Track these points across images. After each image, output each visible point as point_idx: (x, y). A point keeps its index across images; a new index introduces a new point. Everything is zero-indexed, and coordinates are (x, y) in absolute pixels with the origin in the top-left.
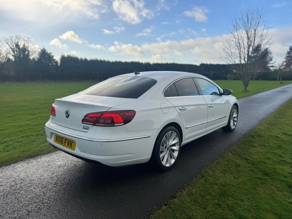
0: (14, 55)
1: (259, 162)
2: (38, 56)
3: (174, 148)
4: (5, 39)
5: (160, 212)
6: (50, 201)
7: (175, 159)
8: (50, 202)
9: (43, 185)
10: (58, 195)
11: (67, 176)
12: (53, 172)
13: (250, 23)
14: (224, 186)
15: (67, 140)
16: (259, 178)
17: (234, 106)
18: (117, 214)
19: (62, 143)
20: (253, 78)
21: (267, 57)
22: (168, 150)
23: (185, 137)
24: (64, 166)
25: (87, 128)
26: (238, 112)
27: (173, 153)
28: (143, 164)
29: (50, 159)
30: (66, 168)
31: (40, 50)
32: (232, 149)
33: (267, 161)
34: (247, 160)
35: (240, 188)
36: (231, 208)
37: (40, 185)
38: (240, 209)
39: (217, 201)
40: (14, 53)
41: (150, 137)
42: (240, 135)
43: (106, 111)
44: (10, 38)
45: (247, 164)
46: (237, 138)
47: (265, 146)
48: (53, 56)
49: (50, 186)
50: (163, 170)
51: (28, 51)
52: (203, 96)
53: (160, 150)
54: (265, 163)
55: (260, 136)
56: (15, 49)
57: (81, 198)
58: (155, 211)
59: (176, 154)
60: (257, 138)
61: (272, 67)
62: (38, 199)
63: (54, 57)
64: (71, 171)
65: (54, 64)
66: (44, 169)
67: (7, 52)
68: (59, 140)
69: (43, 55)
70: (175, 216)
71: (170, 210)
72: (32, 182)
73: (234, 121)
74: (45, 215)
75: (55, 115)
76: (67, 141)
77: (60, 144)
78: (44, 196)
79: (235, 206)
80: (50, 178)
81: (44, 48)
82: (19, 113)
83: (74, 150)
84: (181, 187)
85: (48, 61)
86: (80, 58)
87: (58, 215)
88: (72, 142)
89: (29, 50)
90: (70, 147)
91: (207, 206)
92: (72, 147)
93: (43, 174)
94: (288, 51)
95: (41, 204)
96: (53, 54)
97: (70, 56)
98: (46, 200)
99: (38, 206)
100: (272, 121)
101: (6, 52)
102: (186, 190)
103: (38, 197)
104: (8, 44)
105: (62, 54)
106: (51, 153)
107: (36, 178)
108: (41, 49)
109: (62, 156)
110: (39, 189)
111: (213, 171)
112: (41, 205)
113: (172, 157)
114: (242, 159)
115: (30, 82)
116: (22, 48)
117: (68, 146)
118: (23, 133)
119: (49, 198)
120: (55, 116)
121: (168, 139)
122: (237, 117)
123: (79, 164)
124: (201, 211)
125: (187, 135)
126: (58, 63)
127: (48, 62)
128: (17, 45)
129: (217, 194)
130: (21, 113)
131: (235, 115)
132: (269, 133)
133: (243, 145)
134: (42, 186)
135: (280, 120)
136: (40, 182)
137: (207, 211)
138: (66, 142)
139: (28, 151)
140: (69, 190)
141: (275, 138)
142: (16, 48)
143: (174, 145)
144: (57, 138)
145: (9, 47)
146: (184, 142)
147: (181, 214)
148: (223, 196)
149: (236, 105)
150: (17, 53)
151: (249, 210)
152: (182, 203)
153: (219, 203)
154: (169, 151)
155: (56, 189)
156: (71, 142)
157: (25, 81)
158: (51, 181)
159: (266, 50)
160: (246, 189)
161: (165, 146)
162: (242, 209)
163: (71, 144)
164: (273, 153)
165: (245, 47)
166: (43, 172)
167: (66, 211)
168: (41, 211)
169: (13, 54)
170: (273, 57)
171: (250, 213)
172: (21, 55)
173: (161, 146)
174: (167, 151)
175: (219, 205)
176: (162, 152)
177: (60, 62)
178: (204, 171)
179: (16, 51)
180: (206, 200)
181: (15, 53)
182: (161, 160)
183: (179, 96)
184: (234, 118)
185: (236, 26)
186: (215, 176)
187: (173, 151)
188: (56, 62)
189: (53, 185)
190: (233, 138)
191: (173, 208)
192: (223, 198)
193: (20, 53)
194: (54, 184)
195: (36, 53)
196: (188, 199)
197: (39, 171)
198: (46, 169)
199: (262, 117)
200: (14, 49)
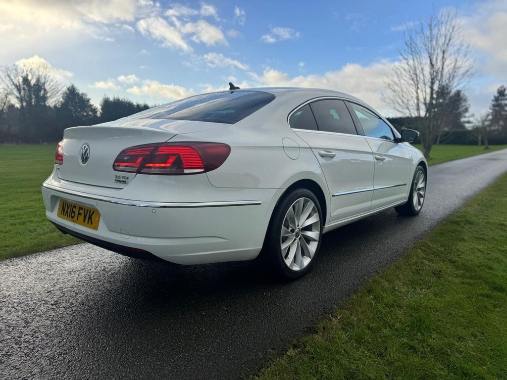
0: (20, 97)
1: (479, 267)
2: (61, 99)
3: (309, 234)
4: (4, 68)
5: (283, 361)
6: (35, 339)
7: (310, 257)
8: (34, 341)
9: (27, 305)
10: (56, 327)
11: (83, 289)
12: (54, 282)
13: (436, 38)
14: (417, 310)
15: (82, 209)
16: (487, 296)
17: (420, 166)
18: (185, 366)
19: (73, 217)
20: (436, 141)
21: (460, 106)
22: (297, 236)
23: (332, 215)
24: (81, 270)
25: (124, 180)
26: (425, 180)
27: (308, 245)
28: (245, 262)
29: (55, 260)
30: (84, 273)
31: (66, 89)
32: (421, 242)
33: (495, 266)
34: (454, 262)
35: (451, 314)
36: (441, 354)
37: (22, 306)
38: (460, 356)
39: (405, 340)
40: (20, 93)
41: (260, 204)
42: (432, 221)
43: (165, 141)
44: (13, 67)
45: (454, 269)
46: (427, 226)
47: (482, 239)
48: (89, 99)
49: (42, 307)
50: (288, 277)
51: (45, 90)
52: (365, 137)
53: (282, 234)
54: (490, 268)
55: (471, 223)
56: (23, 86)
57: (106, 332)
58: (270, 359)
59: (313, 247)
60: (464, 226)
61: (469, 122)
62: (9, 333)
63: (90, 101)
64: (94, 280)
65: (90, 113)
66: (38, 276)
67: (7, 90)
68: (67, 212)
69: (71, 96)
70: (317, 372)
71: (306, 358)
72: (4, 300)
73: (420, 196)
74: (16, 369)
75: (60, 162)
76: (82, 212)
77: (69, 220)
78: (24, 327)
79: (449, 351)
80: (46, 291)
81: (73, 86)
82: (19, 190)
83: (96, 228)
84: (326, 311)
85: (79, 107)
86: (135, 103)
87: (47, 368)
88: (94, 212)
89: (46, 88)
90: (88, 223)
91: (386, 349)
92: (91, 224)
93: (32, 285)
94: (495, 97)
95: (14, 345)
96: (89, 97)
97: (118, 100)
98: (26, 337)
99: (6, 349)
100: (486, 201)
101: (6, 92)
102: (337, 318)
103: (11, 330)
104: (9, 77)
105: (104, 96)
106: (60, 249)
107: (17, 292)
108: (68, 87)
109: (80, 254)
110: (16, 313)
111: (390, 281)
112: (12, 347)
113: (305, 253)
114: (444, 261)
115: (46, 144)
116: (34, 84)
117: (84, 221)
118: (16, 219)
119: (35, 332)
120: (62, 164)
121: (298, 213)
122: (424, 188)
123: (113, 267)
124: (375, 361)
125: (335, 211)
126: (96, 112)
127: (79, 110)
128: (26, 80)
129: (404, 326)
130: (22, 190)
131: (421, 185)
132: (486, 219)
133: (441, 238)
134: (25, 307)
135: (500, 199)
136: (23, 299)
137: (388, 360)
138: (80, 214)
139: (14, 246)
140: (83, 316)
141: (499, 227)
142: (24, 84)
143: (309, 228)
144: (63, 207)
145: (12, 83)
146: (329, 225)
147: (330, 367)
148: (419, 331)
149: (422, 164)
150: (25, 94)
151: (481, 359)
152: (331, 344)
153: (412, 343)
154: (299, 239)
155: (53, 314)
156: (91, 213)
157: (38, 143)
158: (47, 299)
159: (458, 93)
160: (463, 317)
161: (290, 229)
162: (464, 357)
163: (90, 218)
164: (503, 251)
165: (426, 80)
166: (34, 282)
167: (68, 358)
168: (10, 360)
169: (18, 95)
170: (469, 105)
171: (484, 366)
172: (31, 96)
173: (283, 226)
174: (295, 240)
175: (412, 347)
176: (285, 239)
177: (100, 110)
178: (370, 281)
179: (24, 89)
180: (382, 338)
181: (22, 94)
182: (284, 256)
183: (319, 130)
184: (419, 189)
185: (411, 44)
186: (395, 290)
187: (308, 240)
188: (94, 111)
189: (50, 306)
190: (420, 226)
191: (312, 354)
192: (419, 334)
193: (30, 94)
194: (52, 305)
195: (59, 93)
196: (345, 337)
197: (27, 280)
198: (42, 276)
199: (465, 194)
200: (20, 85)
